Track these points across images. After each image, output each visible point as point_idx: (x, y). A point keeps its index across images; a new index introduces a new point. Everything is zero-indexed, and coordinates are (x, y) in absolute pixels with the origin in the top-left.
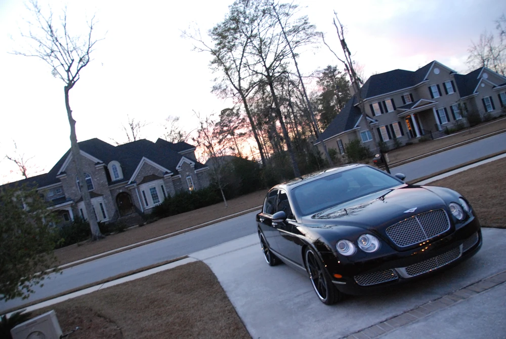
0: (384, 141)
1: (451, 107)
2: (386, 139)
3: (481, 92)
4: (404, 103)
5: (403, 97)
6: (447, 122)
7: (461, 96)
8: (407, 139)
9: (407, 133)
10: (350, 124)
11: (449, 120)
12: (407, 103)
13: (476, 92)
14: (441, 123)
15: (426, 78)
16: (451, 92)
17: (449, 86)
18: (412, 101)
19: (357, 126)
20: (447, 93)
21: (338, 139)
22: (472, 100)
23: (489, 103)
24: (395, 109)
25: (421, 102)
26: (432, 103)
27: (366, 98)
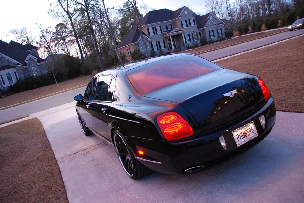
0: (155, 50)
1: (192, 34)
2: (155, 49)
3: (208, 27)
4: (167, 29)
5: (166, 26)
6: (189, 42)
7: (198, 28)
8: (168, 50)
9: (168, 47)
10: (135, 40)
11: (190, 41)
12: (169, 30)
13: (206, 26)
14: (186, 42)
15: (180, 16)
16: (193, 25)
17: (192, 21)
18: (172, 28)
19: (139, 41)
20: (190, 25)
21: (128, 48)
22: (203, 30)
23: (211, 34)
24: (161, 32)
25: (176, 30)
26: (182, 30)
27: (146, 24)
